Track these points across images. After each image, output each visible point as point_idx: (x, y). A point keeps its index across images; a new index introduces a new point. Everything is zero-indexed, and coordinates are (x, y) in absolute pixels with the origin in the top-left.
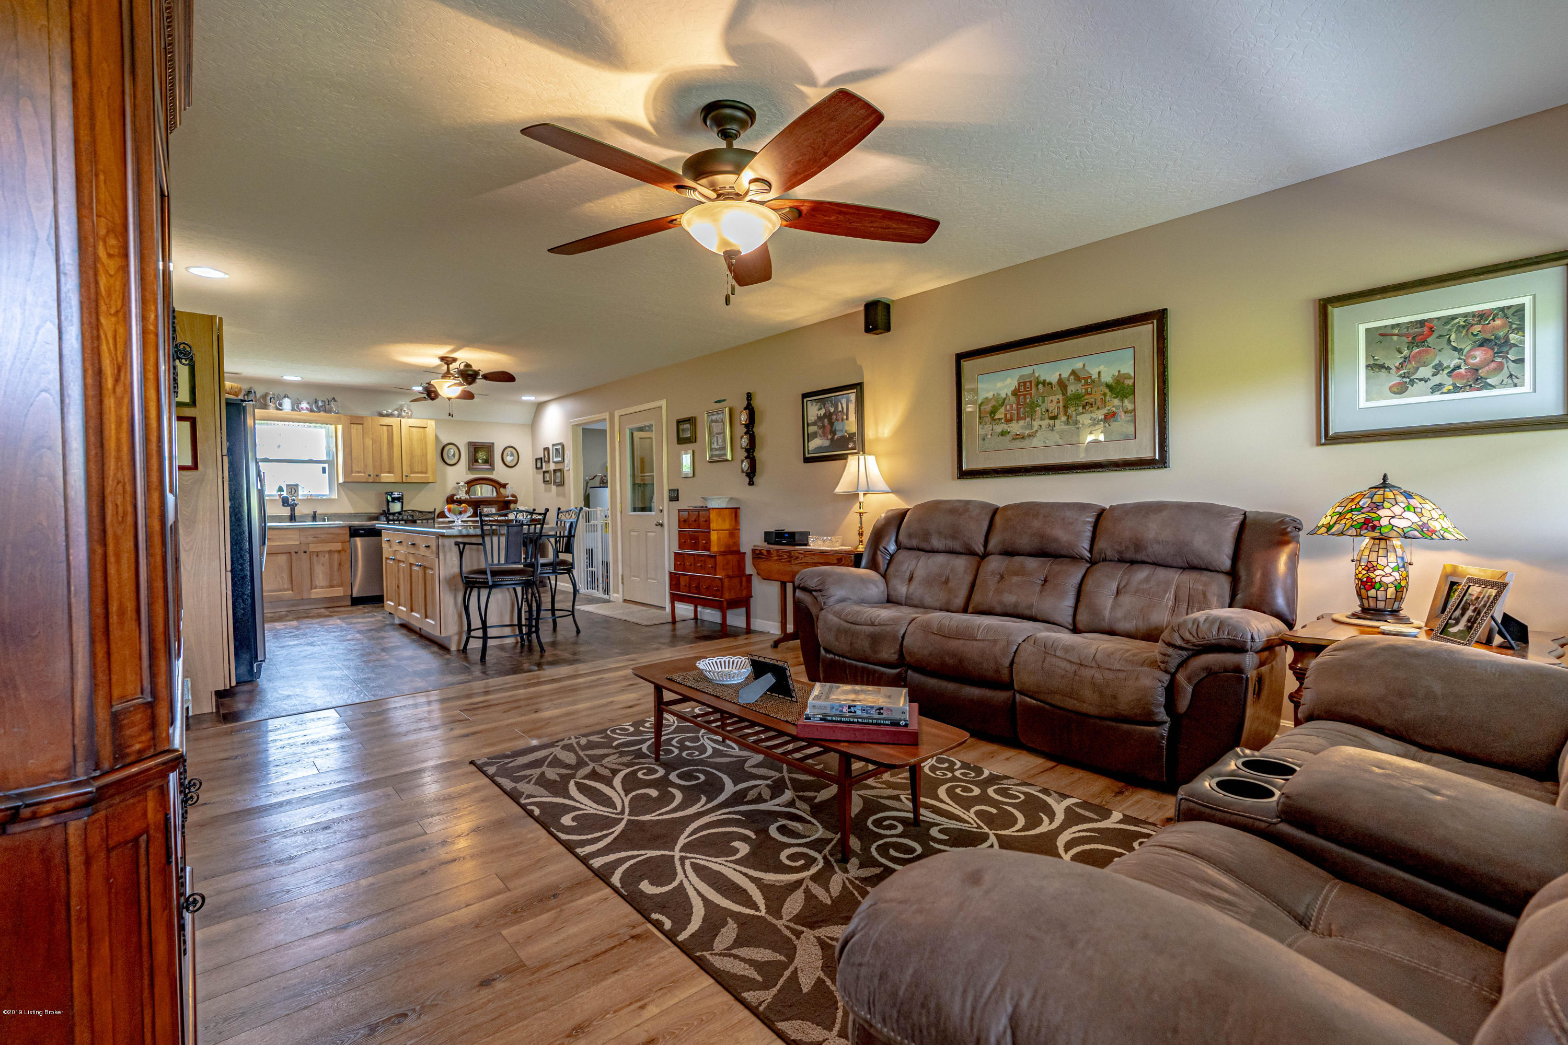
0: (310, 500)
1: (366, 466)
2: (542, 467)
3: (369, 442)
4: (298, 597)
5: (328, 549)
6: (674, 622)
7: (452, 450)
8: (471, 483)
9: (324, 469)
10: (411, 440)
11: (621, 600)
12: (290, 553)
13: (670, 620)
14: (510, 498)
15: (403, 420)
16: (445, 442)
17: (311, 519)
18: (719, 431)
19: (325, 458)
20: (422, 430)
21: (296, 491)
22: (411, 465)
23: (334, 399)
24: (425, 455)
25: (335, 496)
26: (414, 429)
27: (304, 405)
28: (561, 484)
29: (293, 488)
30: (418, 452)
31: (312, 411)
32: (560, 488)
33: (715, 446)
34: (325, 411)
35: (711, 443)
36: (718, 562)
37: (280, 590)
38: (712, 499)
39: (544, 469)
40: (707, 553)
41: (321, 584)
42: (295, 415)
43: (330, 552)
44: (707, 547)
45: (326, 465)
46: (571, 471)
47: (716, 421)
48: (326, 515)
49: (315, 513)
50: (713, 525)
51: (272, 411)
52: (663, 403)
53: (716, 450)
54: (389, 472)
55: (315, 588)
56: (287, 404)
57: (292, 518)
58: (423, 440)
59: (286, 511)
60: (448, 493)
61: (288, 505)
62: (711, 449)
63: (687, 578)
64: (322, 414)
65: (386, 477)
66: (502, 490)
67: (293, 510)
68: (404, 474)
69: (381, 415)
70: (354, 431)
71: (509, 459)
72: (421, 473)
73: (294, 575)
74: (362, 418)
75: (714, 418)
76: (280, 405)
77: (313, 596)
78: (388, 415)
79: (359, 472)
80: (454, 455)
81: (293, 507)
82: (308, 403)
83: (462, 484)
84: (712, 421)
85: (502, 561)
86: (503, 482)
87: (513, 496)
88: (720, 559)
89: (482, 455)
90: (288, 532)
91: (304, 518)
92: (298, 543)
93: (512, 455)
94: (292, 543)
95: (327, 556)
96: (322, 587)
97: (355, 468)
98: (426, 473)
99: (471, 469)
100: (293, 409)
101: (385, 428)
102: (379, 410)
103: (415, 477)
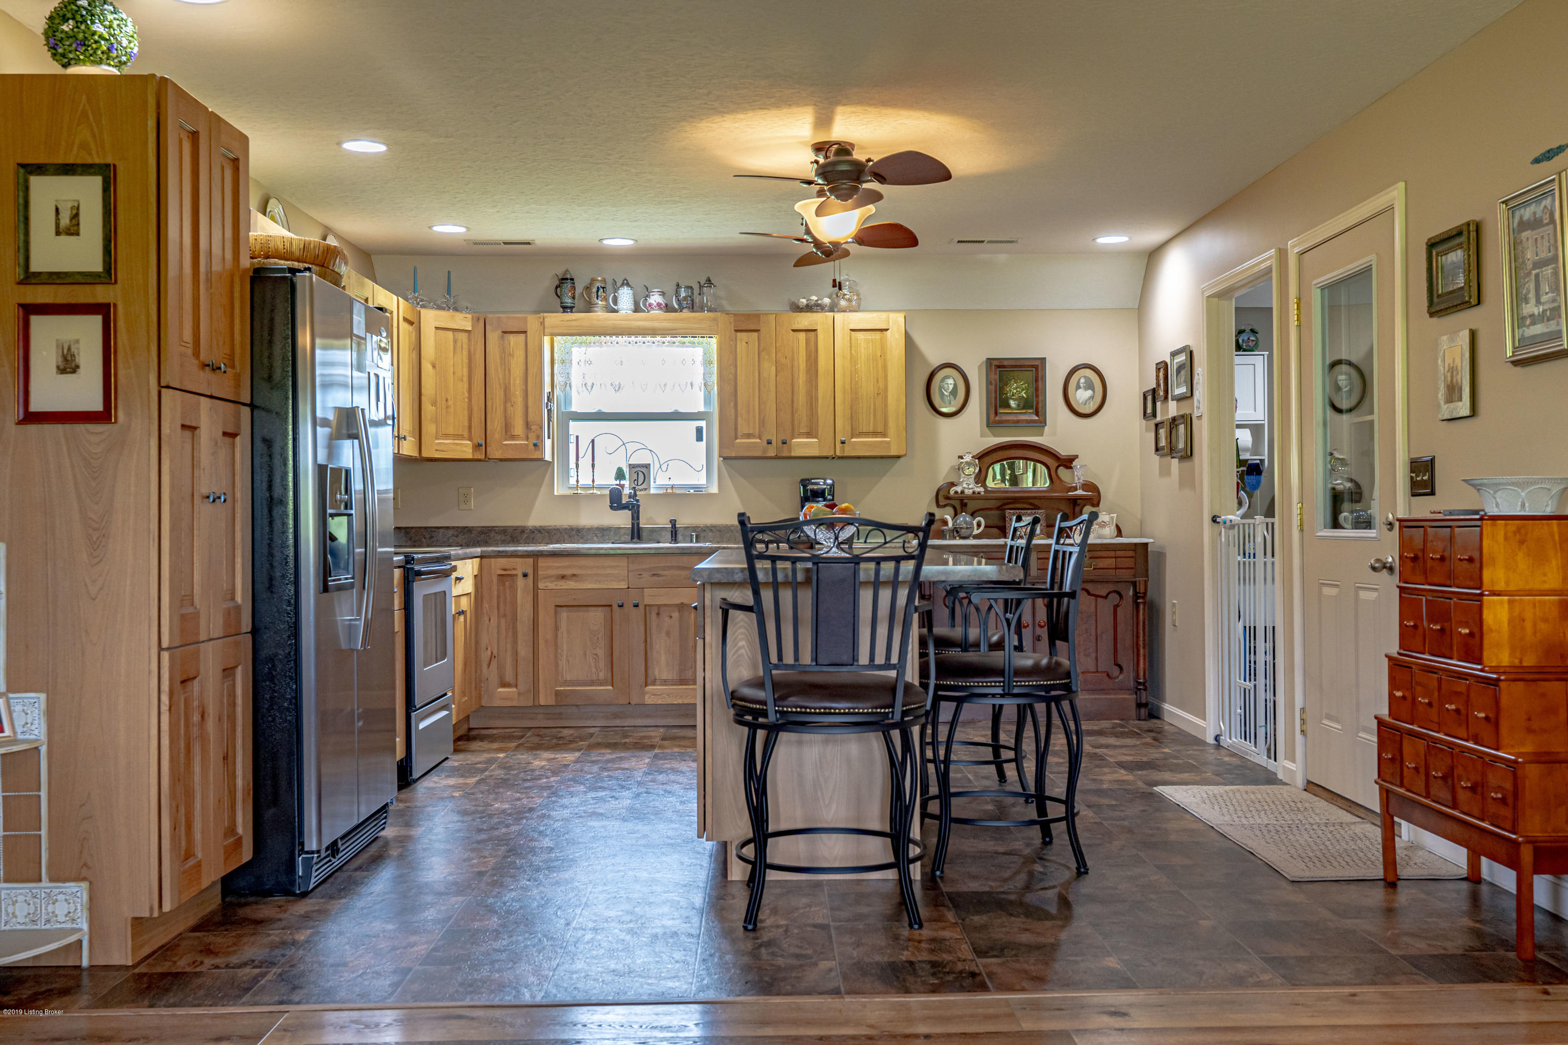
0: (672, 496)
1: (762, 423)
2: (1154, 415)
3: (769, 369)
4: (623, 700)
5: (677, 601)
6: (1391, 882)
7: (949, 381)
8: (986, 458)
9: (699, 431)
10: (853, 360)
11: (1300, 782)
12: (611, 606)
13: (1378, 872)
14: (1080, 492)
15: (839, 317)
16: (936, 361)
17: (668, 536)
18: (1544, 254)
19: (702, 409)
20: (877, 335)
21: (646, 478)
22: (853, 417)
23: (709, 280)
24: (882, 393)
25: (714, 489)
26: (860, 335)
27: (655, 299)
28: (1188, 455)
29: (641, 472)
30: (867, 388)
31: (668, 308)
32: (1186, 464)
33: (1531, 308)
34: (692, 308)
35: (1519, 298)
36: (1505, 700)
37: (592, 683)
38: (1497, 487)
39: (1159, 419)
40: (1473, 668)
41: (665, 676)
42: (640, 320)
43: (682, 607)
44: (1473, 651)
45: (703, 424)
46: (1205, 419)
47: (1535, 224)
48: (695, 528)
49: (673, 522)
50: (1494, 576)
51: (599, 316)
52: (1396, 194)
53: (1535, 320)
54: (809, 435)
55: (654, 683)
56: (625, 297)
57: (636, 533)
58: (880, 359)
59: (622, 519)
60: (941, 481)
61: (625, 507)
62: (1520, 321)
63: (1421, 745)
64: (686, 314)
65: (803, 445)
66: (1062, 472)
67: (636, 517)
68: (840, 437)
69: (797, 309)
70: (741, 347)
71: (1081, 396)
72: (875, 434)
73: (616, 654)
74: (757, 316)
75: (1527, 213)
76: (615, 301)
77: (649, 700)
78: (809, 308)
79: (749, 436)
80: (954, 392)
81: (634, 508)
82: (663, 294)
83: (968, 458)
84: (1524, 225)
85: (806, 658)
86: (1063, 452)
87: (1088, 486)
88: (1510, 694)
89: (1017, 390)
90: (608, 562)
91: (655, 535)
92: (623, 585)
93: (1090, 386)
94: (615, 585)
95: (676, 615)
96: (665, 682)
97: (743, 428)
98: (884, 435)
99: (993, 422)
100: (637, 309)
101: (802, 336)
102: (794, 299)
103: (861, 444)
